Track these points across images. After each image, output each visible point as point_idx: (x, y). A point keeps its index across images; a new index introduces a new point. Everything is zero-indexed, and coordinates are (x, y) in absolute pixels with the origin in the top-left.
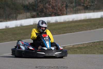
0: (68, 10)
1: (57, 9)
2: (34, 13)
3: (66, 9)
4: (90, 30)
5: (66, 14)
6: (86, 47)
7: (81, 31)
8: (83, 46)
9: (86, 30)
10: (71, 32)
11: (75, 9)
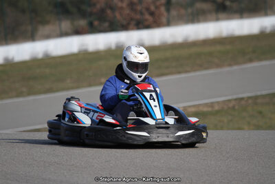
0: (174, 13)
1: (144, 11)
2: (83, 23)
3: (168, 10)
4: (230, 65)
5: (168, 24)
6: (217, 112)
7: (207, 68)
8: (210, 109)
9: (218, 66)
10: (179, 73)
11: (190, 10)
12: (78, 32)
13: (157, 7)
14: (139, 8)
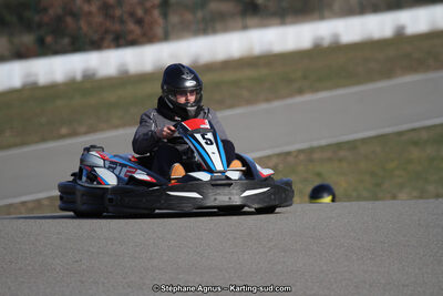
0: (174, 19)
1: (126, 17)
2: (28, 39)
3: (165, 15)
4: (268, 100)
5: (166, 38)
7: (231, 107)
9: (249, 102)
11: (200, 14)
12: (20, 54)
13: (147, 11)
14: (118, 12)
